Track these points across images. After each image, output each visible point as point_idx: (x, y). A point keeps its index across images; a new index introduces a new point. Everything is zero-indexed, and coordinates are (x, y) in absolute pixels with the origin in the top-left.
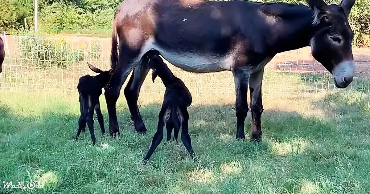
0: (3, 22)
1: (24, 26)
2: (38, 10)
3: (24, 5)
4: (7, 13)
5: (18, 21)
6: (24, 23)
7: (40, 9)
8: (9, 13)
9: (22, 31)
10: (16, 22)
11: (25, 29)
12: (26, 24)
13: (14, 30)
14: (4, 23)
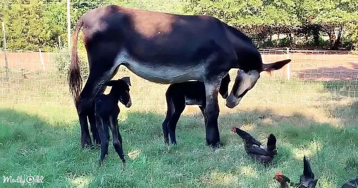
0: (39, 39)
1: (58, 43)
2: (72, 28)
3: (57, 24)
4: (42, 31)
5: (53, 38)
6: (58, 40)
7: (73, 27)
8: (44, 31)
9: (56, 48)
10: (51, 40)
11: (59, 46)
12: (60, 41)
13: (48, 47)
14: (39, 41)
